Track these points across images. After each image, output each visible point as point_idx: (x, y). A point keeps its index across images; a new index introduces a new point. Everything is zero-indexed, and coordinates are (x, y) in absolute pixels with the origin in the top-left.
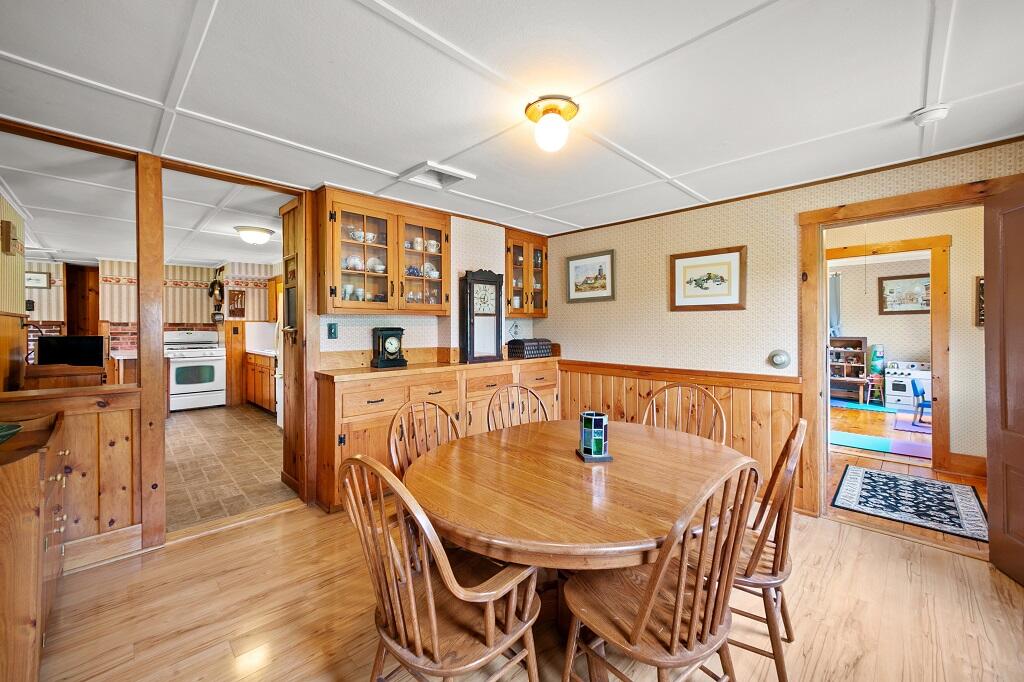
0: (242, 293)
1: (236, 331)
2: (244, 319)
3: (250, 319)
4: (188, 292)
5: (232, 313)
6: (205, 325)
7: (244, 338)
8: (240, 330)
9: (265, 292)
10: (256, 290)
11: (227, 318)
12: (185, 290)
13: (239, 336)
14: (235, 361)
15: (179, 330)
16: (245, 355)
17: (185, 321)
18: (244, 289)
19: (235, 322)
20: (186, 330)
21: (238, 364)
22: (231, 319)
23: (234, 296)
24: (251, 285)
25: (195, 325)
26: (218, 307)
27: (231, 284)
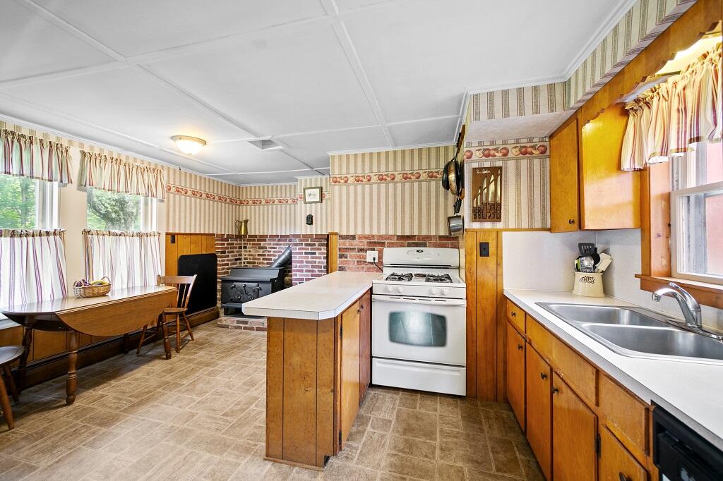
0: (496, 171)
1: (484, 249)
2: (499, 225)
3: (512, 226)
4: (420, 188)
5: (478, 214)
6: (441, 237)
7: (499, 264)
8: (492, 249)
9: (543, 166)
10: (524, 163)
11: (468, 224)
12: (416, 185)
13: (491, 260)
14: (483, 310)
15: (409, 245)
16: (502, 301)
17: (416, 233)
18: (499, 164)
19: (484, 231)
20: (416, 245)
21: (489, 318)
22: (476, 225)
23: (481, 176)
24: (513, 153)
25: (428, 237)
26: (458, 206)
27: (477, 155)
